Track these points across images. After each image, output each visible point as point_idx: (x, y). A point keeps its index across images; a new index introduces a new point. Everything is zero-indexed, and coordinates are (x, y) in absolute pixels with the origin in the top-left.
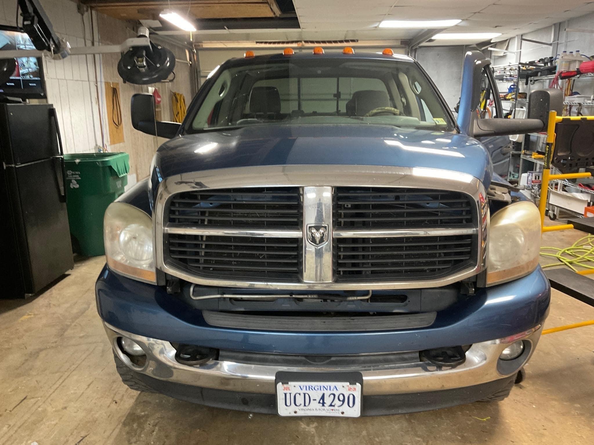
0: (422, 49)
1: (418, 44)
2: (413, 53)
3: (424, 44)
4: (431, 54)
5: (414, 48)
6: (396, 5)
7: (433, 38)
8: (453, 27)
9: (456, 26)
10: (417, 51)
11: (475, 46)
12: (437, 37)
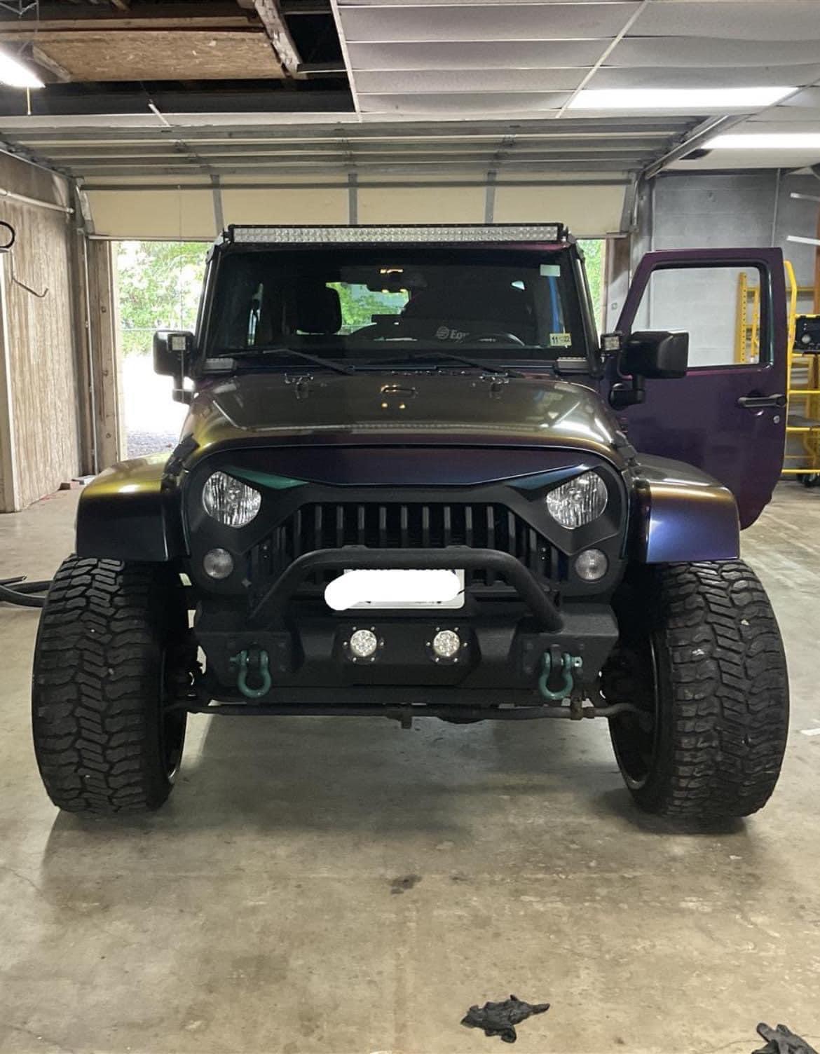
0: (669, 178)
1: (662, 165)
2: (646, 190)
3: (678, 164)
4: (691, 192)
5: (647, 178)
6: (630, 34)
7: (705, 146)
8: (767, 109)
9: (778, 106)
10: (657, 184)
11: (810, 171)
12: (718, 143)
